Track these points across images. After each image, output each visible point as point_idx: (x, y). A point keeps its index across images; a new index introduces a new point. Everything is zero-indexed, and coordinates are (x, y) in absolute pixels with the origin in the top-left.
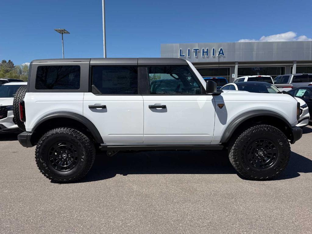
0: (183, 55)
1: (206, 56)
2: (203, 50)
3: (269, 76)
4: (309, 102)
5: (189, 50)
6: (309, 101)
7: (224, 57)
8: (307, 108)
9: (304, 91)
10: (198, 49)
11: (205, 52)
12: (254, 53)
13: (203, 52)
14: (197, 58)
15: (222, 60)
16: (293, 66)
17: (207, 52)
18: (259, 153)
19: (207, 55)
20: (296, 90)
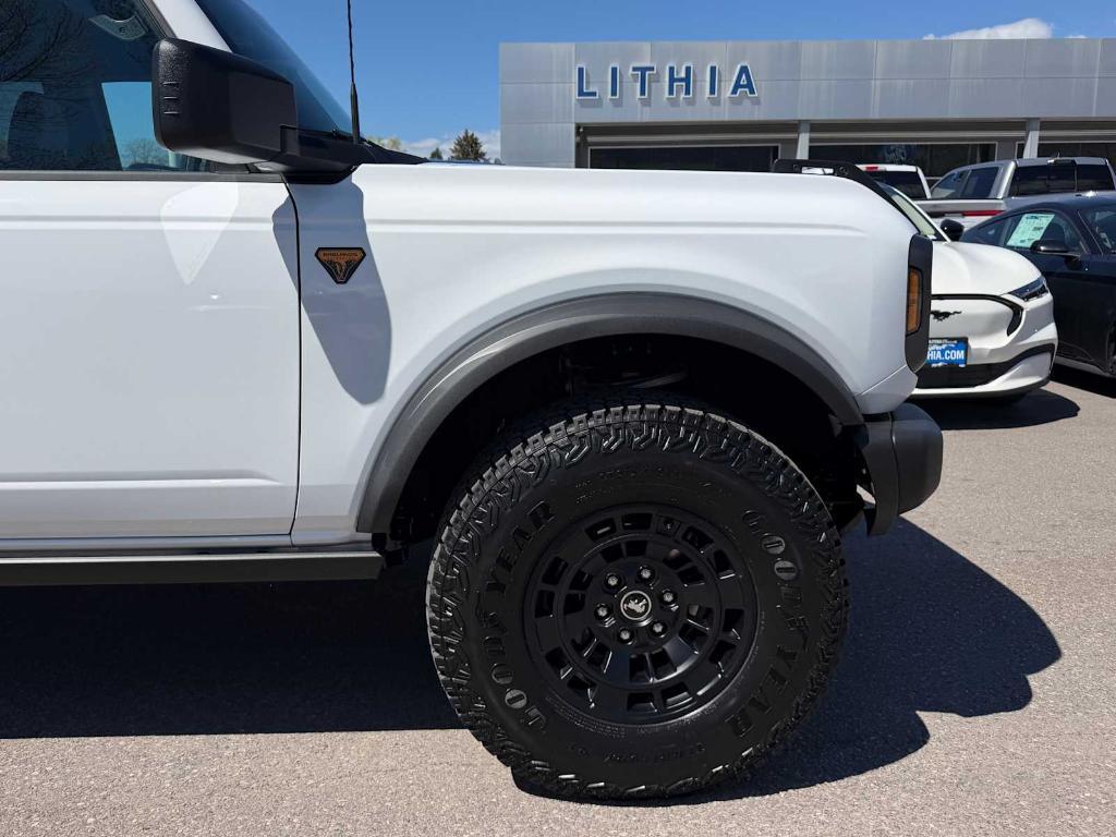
0: (591, 90)
1: (683, 95)
2: (672, 69)
3: (912, 169)
4: (1060, 275)
5: (614, 70)
6: (1065, 269)
7: (757, 102)
8: (1047, 298)
9: (1045, 221)
10: (652, 69)
11: (681, 80)
12: (876, 85)
13: (672, 80)
14: (646, 103)
15: (748, 113)
16: (1025, 139)
17: (687, 80)
18: (623, 607)
19: (688, 92)
20: (1010, 220)
